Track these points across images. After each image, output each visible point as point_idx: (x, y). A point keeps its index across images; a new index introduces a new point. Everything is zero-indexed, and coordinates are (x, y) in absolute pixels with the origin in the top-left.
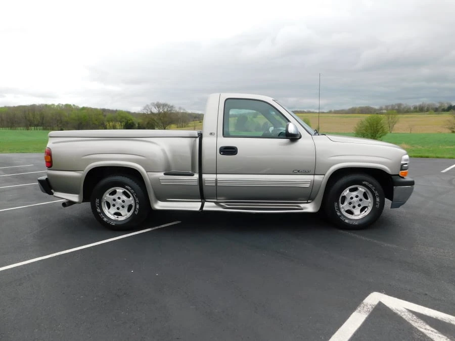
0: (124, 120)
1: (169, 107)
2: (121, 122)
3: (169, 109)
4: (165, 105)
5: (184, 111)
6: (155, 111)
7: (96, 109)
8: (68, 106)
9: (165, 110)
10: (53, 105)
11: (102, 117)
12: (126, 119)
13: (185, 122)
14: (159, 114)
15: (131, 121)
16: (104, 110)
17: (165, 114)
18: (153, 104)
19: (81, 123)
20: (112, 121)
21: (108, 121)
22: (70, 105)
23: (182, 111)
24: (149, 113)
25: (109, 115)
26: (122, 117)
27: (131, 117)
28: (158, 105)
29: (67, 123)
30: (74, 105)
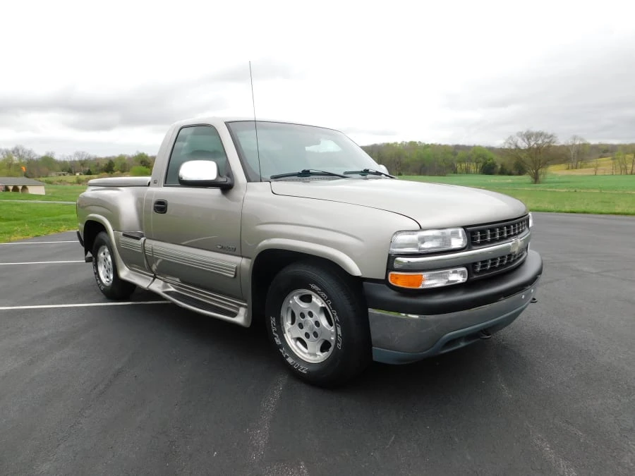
0: (481, 159)
1: (546, 136)
2: (477, 163)
3: (546, 140)
4: (540, 135)
5: (581, 143)
6: (523, 144)
7: (445, 147)
8: (413, 144)
9: (540, 142)
10: (396, 143)
11: (451, 157)
12: (484, 158)
13: (582, 160)
14: (530, 149)
15: (491, 161)
16: (457, 147)
17: (538, 150)
18: (520, 134)
19: (423, 166)
20: (464, 162)
21: (460, 162)
22: (416, 142)
23: (577, 143)
24: (513, 147)
25: (461, 154)
26: (480, 156)
27: (491, 155)
28: (528, 136)
29: (408, 165)
30: (420, 142)
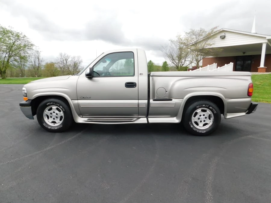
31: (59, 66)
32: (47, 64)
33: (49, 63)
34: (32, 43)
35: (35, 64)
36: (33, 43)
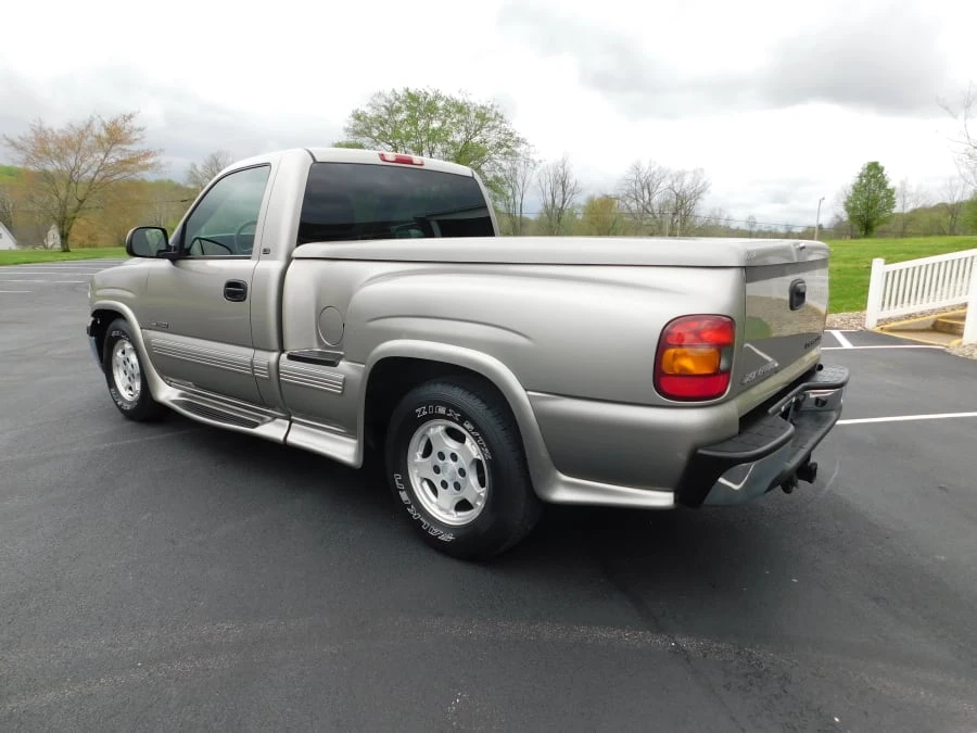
31: (629, 208)
32: (591, 201)
33: (599, 199)
34: (517, 135)
35: (553, 201)
36: (521, 136)
